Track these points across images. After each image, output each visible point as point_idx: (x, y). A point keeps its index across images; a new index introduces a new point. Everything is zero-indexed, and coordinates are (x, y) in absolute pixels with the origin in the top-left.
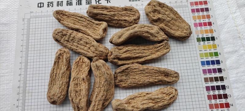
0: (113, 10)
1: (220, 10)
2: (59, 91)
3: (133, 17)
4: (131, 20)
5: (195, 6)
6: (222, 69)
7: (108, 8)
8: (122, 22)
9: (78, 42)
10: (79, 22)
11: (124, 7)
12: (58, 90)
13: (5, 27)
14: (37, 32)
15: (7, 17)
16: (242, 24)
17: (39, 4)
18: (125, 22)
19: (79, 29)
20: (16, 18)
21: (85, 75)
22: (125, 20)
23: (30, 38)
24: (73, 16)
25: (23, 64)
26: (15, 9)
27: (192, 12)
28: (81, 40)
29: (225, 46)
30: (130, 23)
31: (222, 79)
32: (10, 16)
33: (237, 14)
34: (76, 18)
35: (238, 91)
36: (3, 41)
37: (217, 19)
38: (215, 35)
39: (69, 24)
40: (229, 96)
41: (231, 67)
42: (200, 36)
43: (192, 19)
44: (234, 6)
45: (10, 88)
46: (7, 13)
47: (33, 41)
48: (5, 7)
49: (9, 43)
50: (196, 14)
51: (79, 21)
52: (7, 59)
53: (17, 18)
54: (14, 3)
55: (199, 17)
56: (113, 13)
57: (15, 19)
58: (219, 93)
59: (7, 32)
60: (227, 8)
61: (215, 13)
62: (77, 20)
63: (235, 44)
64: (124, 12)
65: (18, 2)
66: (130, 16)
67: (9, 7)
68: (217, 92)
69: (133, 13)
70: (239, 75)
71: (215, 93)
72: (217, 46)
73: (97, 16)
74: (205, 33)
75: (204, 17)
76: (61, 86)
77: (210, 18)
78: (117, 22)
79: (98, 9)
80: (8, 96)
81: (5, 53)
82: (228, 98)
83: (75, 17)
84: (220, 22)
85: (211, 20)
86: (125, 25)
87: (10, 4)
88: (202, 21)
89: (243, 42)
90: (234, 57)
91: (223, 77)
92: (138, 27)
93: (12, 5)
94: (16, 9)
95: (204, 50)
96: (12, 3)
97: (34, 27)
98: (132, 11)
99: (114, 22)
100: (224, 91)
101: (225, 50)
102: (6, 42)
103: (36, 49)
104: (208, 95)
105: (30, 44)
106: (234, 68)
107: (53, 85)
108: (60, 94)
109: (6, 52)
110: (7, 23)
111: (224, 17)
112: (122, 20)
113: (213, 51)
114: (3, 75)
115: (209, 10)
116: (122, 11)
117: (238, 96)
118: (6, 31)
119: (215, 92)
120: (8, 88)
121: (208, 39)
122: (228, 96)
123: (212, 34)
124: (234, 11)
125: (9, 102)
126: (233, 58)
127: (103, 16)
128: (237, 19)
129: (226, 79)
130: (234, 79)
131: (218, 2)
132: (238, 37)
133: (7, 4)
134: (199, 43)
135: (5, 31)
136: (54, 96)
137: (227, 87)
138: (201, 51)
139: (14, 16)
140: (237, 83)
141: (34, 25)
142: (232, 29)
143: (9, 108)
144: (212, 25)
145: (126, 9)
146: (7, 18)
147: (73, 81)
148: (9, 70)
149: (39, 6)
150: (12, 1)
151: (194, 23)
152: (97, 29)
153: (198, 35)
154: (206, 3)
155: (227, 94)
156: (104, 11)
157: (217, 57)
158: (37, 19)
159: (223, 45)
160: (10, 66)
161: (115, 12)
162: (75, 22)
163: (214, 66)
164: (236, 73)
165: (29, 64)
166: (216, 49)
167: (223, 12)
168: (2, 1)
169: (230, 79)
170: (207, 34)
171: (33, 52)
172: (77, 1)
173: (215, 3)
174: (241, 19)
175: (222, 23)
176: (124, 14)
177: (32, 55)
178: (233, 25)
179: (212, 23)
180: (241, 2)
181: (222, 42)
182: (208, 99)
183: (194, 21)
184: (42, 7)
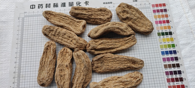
0: (90, 10)
1: (176, 10)
2: (47, 76)
3: (107, 16)
4: (105, 19)
5: (156, 7)
6: (178, 57)
7: (87, 9)
9: (63, 36)
10: (63, 20)
11: (99, 8)
12: (46, 74)
13: (4, 24)
14: (29, 29)
15: (6, 16)
16: (193, 22)
17: (32, 6)
19: (64, 26)
20: (13, 17)
21: (68, 63)
22: (100, 19)
23: (24, 33)
25: (18, 54)
26: (12, 10)
27: (153, 12)
28: (65, 34)
29: (180, 40)
30: (104, 21)
32: (8, 15)
33: (189, 14)
34: (61, 17)
35: (192, 75)
36: (2, 35)
37: (173, 18)
38: (172, 30)
40: (184, 79)
41: (185, 56)
42: (161, 32)
43: (153, 18)
44: (187, 7)
45: (8, 73)
46: (6, 13)
47: (26, 35)
48: (4, 8)
49: (7, 37)
50: (157, 14)
51: (63, 19)
52: (5, 50)
54: (11, 5)
55: (159, 17)
56: (90, 13)
57: (12, 18)
58: (176, 77)
59: (5, 28)
60: (182, 9)
61: (172, 13)
63: (188, 37)
64: (100, 12)
65: (15, 5)
66: (104, 16)
67: (7, 8)
69: (107, 13)
70: (192, 62)
72: (174, 39)
73: (78, 15)
75: (163, 16)
76: (48, 71)
77: (168, 17)
78: (93, 20)
79: (78, 10)
80: (5, 80)
81: (4, 45)
82: (183, 81)
84: (176, 20)
85: (169, 19)
86: (100, 22)
87: (8, 6)
88: (162, 19)
90: (187, 48)
91: (179, 64)
92: (110, 24)
93: (10, 7)
94: (13, 10)
95: (164, 43)
96: (10, 5)
97: (27, 24)
98: (106, 11)
99: (91, 20)
100: (180, 75)
102: (5, 36)
104: (167, 79)
105: (24, 38)
106: (188, 57)
107: (42, 71)
108: (48, 78)
109: (4, 44)
110: (5, 21)
111: (179, 16)
112: (97, 19)
114: (2, 62)
115: (167, 10)
116: (98, 12)
117: (192, 79)
118: (5, 27)
119: (173, 76)
120: (5, 73)
121: (167, 34)
122: (183, 79)
123: (170, 30)
124: (187, 12)
125: (7, 85)
126: (187, 49)
127: (83, 15)
128: (190, 18)
129: (181, 65)
130: (188, 65)
131: (174, 4)
134: (159, 37)
135: (4, 28)
136: (43, 80)
137: (183, 72)
138: (161, 43)
139: (11, 15)
140: (190, 69)
141: (27, 22)
142: (186, 25)
144: (169, 23)
145: (101, 10)
146: (6, 17)
147: (59, 67)
148: (7, 59)
150: (10, 3)
151: (155, 21)
152: (77, 25)
153: (159, 31)
154: (164, 5)
155: (182, 78)
156: (83, 11)
157: (174, 48)
158: (30, 18)
159: (179, 39)
160: (8, 55)
161: (93, 12)
162: (60, 20)
163: (172, 56)
164: (190, 61)
165: (23, 54)
166: (173, 41)
167: (178, 12)
168: (2, 3)
169: (185, 66)
170: (166, 30)
171: (26, 44)
172: (61, 3)
173: (172, 5)
174: (193, 18)
175: (177, 21)
176: (100, 14)
177: (26, 47)
178: (186, 23)
179: (170, 21)
180: (193, 4)
181: (178, 36)
182: (168, 82)
183: (156, 19)
184: (34, 8)
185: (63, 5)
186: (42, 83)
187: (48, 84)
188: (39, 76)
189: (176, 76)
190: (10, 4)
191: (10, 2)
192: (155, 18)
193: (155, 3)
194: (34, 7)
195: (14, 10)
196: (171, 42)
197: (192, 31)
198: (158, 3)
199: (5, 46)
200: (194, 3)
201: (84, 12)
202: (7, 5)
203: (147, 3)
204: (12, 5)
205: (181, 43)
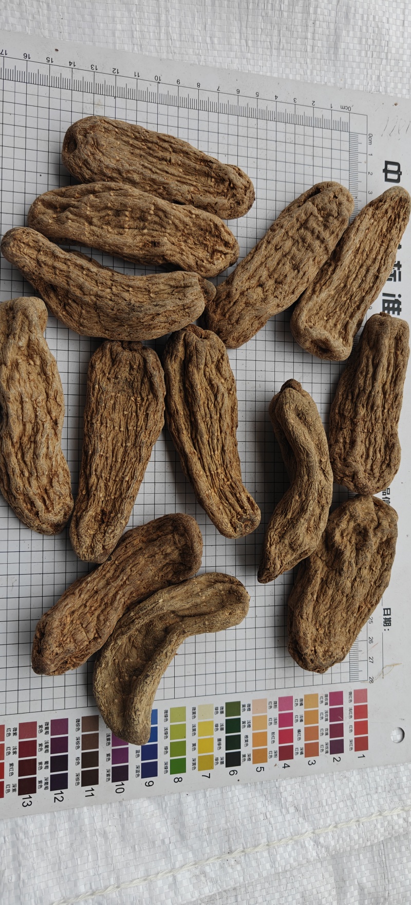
0: (390, 402)
1: (333, 795)
3: (365, 471)
4: (354, 464)
5: (352, 705)
6: (124, 782)
7: (395, 386)
8: (346, 432)
10: (361, 266)
11: (397, 441)
12: (113, 164)
13: (325, 43)
14: (299, 149)
15: (360, 55)
16: (273, 862)
17: (395, 168)
18: (348, 441)
19: (339, 263)
20: (352, 84)
21: (169, 252)
22: (353, 443)
23: (281, 126)
24: (385, 251)
25: (193, 95)
26: (383, 84)
27: (331, 693)
28: (296, 267)
29: (202, 801)
30: (345, 460)
31: (90, 779)
32: (362, 65)
33: (310, 848)
34: (375, 259)
35: (42, 835)
36: (279, 31)
37: (299, 779)
38: (246, 767)
39: (361, 235)
40: (27, 801)
41: (130, 814)
42: (245, 716)
43: (309, 691)
44: (341, 842)
45: (114, 43)
46: (375, 54)
47: (271, 135)
48: (393, 51)
49: (268, 53)
50: (324, 708)
51: (365, 267)
52: (216, 40)
53: (355, 87)
54: (405, 80)
55: (311, 717)
56: (379, 401)
57: (349, 81)
58: (41, 763)
59: (309, 48)
60: (337, 818)
61: (323, 775)
62: (369, 262)
63: (209, 833)
64: (380, 441)
65: (407, 97)
66: (366, 461)
67: (393, 62)
68: (43, 757)
69: (377, 471)
70: (100, 840)
71: (41, 749)
72: (206, 773)
73: (371, 349)
74: (254, 735)
75: (312, 733)
76: (124, 175)
77: (306, 756)
78: (346, 414)
79: (393, 351)
80: (87, 30)
81: (238, 36)
82: (19, 794)
83: (379, 257)
84: (289, 788)
85: (299, 759)
86: (337, 441)
87: (405, 69)
88: (298, 726)
89: (213, 864)
90: (161, 827)
91: (96, 782)
93: (400, 74)
94: (386, 88)
95: (195, 726)
97: (318, 142)
98: (384, 467)
99: (348, 406)
100: (47, 783)
101: (190, 799)
102: (275, 44)
103: (242, 141)
104: (35, 723)
105: (262, 123)
106: (123, 826)
107: (132, 145)
108: (96, 170)
109: (241, 38)
110: (341, 51)
111: (305, 805)
112: (353, 431)
113: (190, 755)
114: (163, 23)
115: (336, 756)
116: (383, 434)
117: (26, 833)
118: (313, 47)
119: (47, 751)
120: (117, 34)
121: (233, 743)
122: (27, 796)
123: (249, 759)
124: (322, 840)
125: (66, 35)
126: (158, 825)
127: (371, 369)
128: (293, 849)
129: (89, 793)
130: (87, 821)
131: (359, 788)
132: (230, 848)
133: (405, 58)
134: (222, 708)
135: (310, 42)
136: (92, 146)
137: (59, 797)
138: (194, 713)
139: (362, 77)
140: (71, 830)
141: (327, 143)
142: (263, 830)
143: (46, 33)
144: (280, 759)
145: (391, 446)
146: (355, 53)
147: (158, 208)
148: (178, 44)
149: (390, 167)
151: (291, 698)
152: (331, 322)
153: (249, 710)
154: (361, 745)
155: (35, 792)
156: (388, 370)
157: (166, 768)
158: (346, 155)
159: (208, 794)
160: (191, 51)
161: (383, 411)
162: (365, 254)
163: (135, 754)
164: (105, 832)
165: (193, 113)
166: (197, 766)
167: (324, 804)
169: (85, 809)
170: (250, 739)
171: (233, 130)
172: (400, 296)
173: (358, 777)
174: (292, 861)
175: (285, 794)
176: (373, 440)
177: (223, 129)
178: (274, 832)
179: (287, 762)
180: (355, 871)
181: (219, 792)
182: (21, 725)
183: (302, 700)
184: (386, 176)
185: (389, 302)
186: (80, 137)
187: (71, 167)
188: (111, 127)
189: (44, 766)
192: (306, 696)
193: (371, 703)
194: (390, 176)
195: (386, 92)
196: (194, 760)
197: (234, 855)
198: (371, 720)
199: (233, 40)
200: (359, 876)
201: (383, 375)
202: (408, 64)
203: (374, 670)
204: (407, 86)
205: (189, 801)
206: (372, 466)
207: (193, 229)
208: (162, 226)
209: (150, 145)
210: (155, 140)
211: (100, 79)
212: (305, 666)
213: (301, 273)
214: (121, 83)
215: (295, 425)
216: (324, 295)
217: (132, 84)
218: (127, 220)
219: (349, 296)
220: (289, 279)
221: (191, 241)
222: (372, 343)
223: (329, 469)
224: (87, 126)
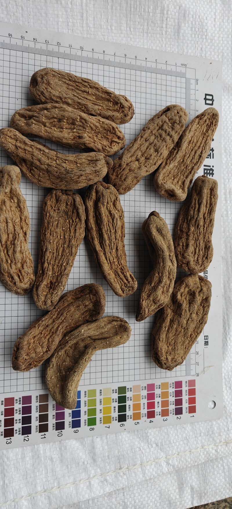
0: (207, 223)
1: (177, 437)
2: (54, 96)
3: (194, 261)
4: (188, 257)
5: (187, 388)
6: (62, 430)
7: (210, 215)
8: (184, 240)
9: (155, 146)
10: (192, 150)
11: (212, 245)
12: (57, 94)
13: (173, 30)
14: (159, 87)
15: (191, 37)
16: (144, 474)
17: (210, 98)
18: (185, 245)
19: (180, 149)
20: (187, 52)
21: (87, 142)
22: (187, 246)
23: (149, 74)
24: (205, 142)
25: (101, 57)
26: (204, 52)
27: (175, 382)
28: (157, 151)
29: (105, 441)
30: (183, 255)
31: (43, 429)
32: (193, 42)
33: (164, 466)
34: (200, 146)
35: (17, 459)
36: (148, 23)
37: (158, 429)
38: (129, 422)
39: (192, 133)
40: (9, 441)
41: (65, 448)
42: (128, 394)
43: (163, 381)
44: (181, 463)
45: (58, 29)
46: (199, 36)
47: (143, 79)
48: (210, 34)
49: (142, 35)
50: (172, 390)
51: (194, 151)
52: (113, 28)
53: (189, 54)
54: (216, 50)
55: (165, 395)
56: (201, 223)
57: (186, 51)
58: (16, 420)
59: (164, 33)
60: (179, 450)
61: (171, 427)
62: (196, 148)
63: (109, 458)
64: (202, 245)
65: (217, 59)
66: (194, 255)
67: (209, 40)
68: (18, 417)
69: (200, 261)
70: (49, 462)
71: (17, 413)
72: (107, 425)
73: (197, 195)
74: (134, 405)
75: (165, 404)
76: (63, 100)
77: (162, 416)
78: (184, 230)
79: (209, 196)
80: (43, 21)
81: (125, 25)
82: (5, 437)
83: (202, 145)
84: (152, 434)
85: (158, 418)
86: (179, 245)
87: (216, 45)
88: (157, 400)
89: (111, 475)
90: (82, 455)
91: (47, 431)
92: (171, 267)
93: (213, 47)
94: (205, 54)
95: (101, 400)
96: (217, 48)
97: (169, 83)
98: (204, 259)
99: (185, 225)
100: (19, 431)
101: (98, 440)
102: (145, 30)
103: (128, 82)
104: (14, 398)
105: (138, 73)
106: (62, 455)
107: (67, 84)
108: (48, 97)
109: (127, 27)
110: (181, 35)
111: (162, 443)
112: (187, 239)
113: (99, 416)
114: (85, 18)
115: (178, 416)
116: (204, 241)
117: (8, 458)
118: (166, 32)
119: (20, 414)
120: (60, 23)
121: (122, 409)
122: (9, 438)
123: (131, 418)
124: (170, 462)
125: (32, 24)
126: (81, 454)
127: (197, 206)
128: (155, 467)
129: (43, 437)
130: (42, 452)
131: (191, 434)
132: (120, 466)
133: (216, 38)
134: (116, 390)
135: (165, 29)
136: (46, 84)
137: (26, 438)
139: (193, 48)
140: (33, 457)
141: (174, 84)
142: (138, 456)
143: (21, 23)
144: (148, 418)
145: (208, 248)
146: (189, 35)
147: (81, 118)
148: (93, 29)
149: (208, 97)
150: (221, 48)
151: (154, 384)
152: (176, 180)
153: (131, 391)
154: (192, 410)
155: (13, 436)
156: (206, 206)
157: (85, 423)
158: (184, 90)
159: (108, 437)
160: (100, 33)
161: (204, 228)
162: (194, 144)
163: (68, 415)
164: (52, 458)
165: (101, 67)
166: (102, 422)
167: (172, 442)
168: (222, 30)
169: (41, 445)
170: (132, 407)
171: (123, 76)
172: (213, 166)
173: (190, 428)
174: (154, 473)
175: (150, 437)
176: (198, 244)
177: (117, 75)
178: (145, 457)
179: (152, 419)
180: (188, 479)
181: (114, 436)
182: (6, 399)
183: (160, 386)
184: (206, 102)
185: (207, 170)
186: (39, 79)
187: (34, 95)
188: (56, 74)
189: (18, 421)
190: (219, 49)
191: (223, 50)
192: (162, 383)
193: (197, 387)
194: (208, 102)
195: (206, 56)
196: (101, 418)
197: (122, 470)
198: (197, 396)
199: (123, 28)
200: (191, 481)
201: (203, 209)
202: (217, 42)
203: (199, 369)
204: (217, 54)
206: (198, 258)
207: (101, 129)
208: (84, 128)
209: (77, 84)
210: (80, 81)
211: (50, 48)
212: (161, 367)
213: (159, 154)
214: (62, 50)
215: (156, 236)
216: (172, 166)
217: (68, 51)
218: (65, 124)
219: (185, 166)
220: (153, 157)
221: (99, 136)
222: (197, 192)
223: (174, 259)
224: (43, 73)
